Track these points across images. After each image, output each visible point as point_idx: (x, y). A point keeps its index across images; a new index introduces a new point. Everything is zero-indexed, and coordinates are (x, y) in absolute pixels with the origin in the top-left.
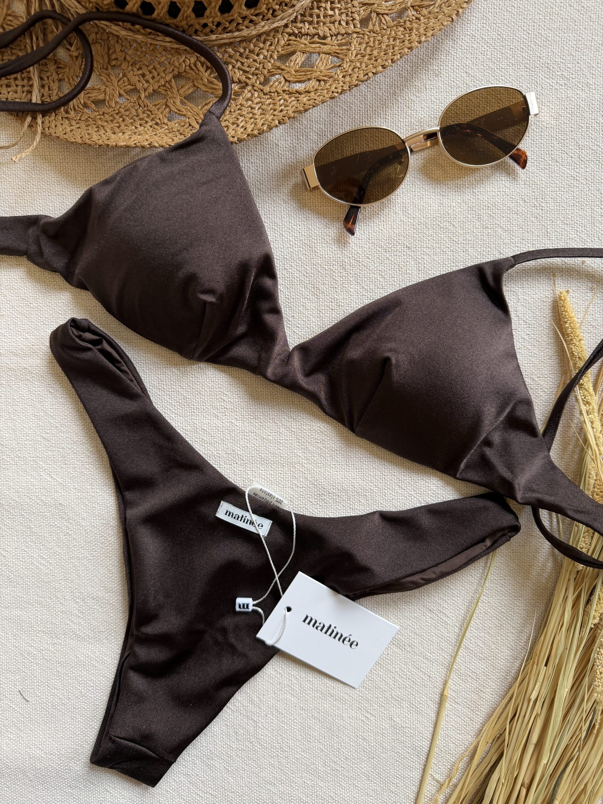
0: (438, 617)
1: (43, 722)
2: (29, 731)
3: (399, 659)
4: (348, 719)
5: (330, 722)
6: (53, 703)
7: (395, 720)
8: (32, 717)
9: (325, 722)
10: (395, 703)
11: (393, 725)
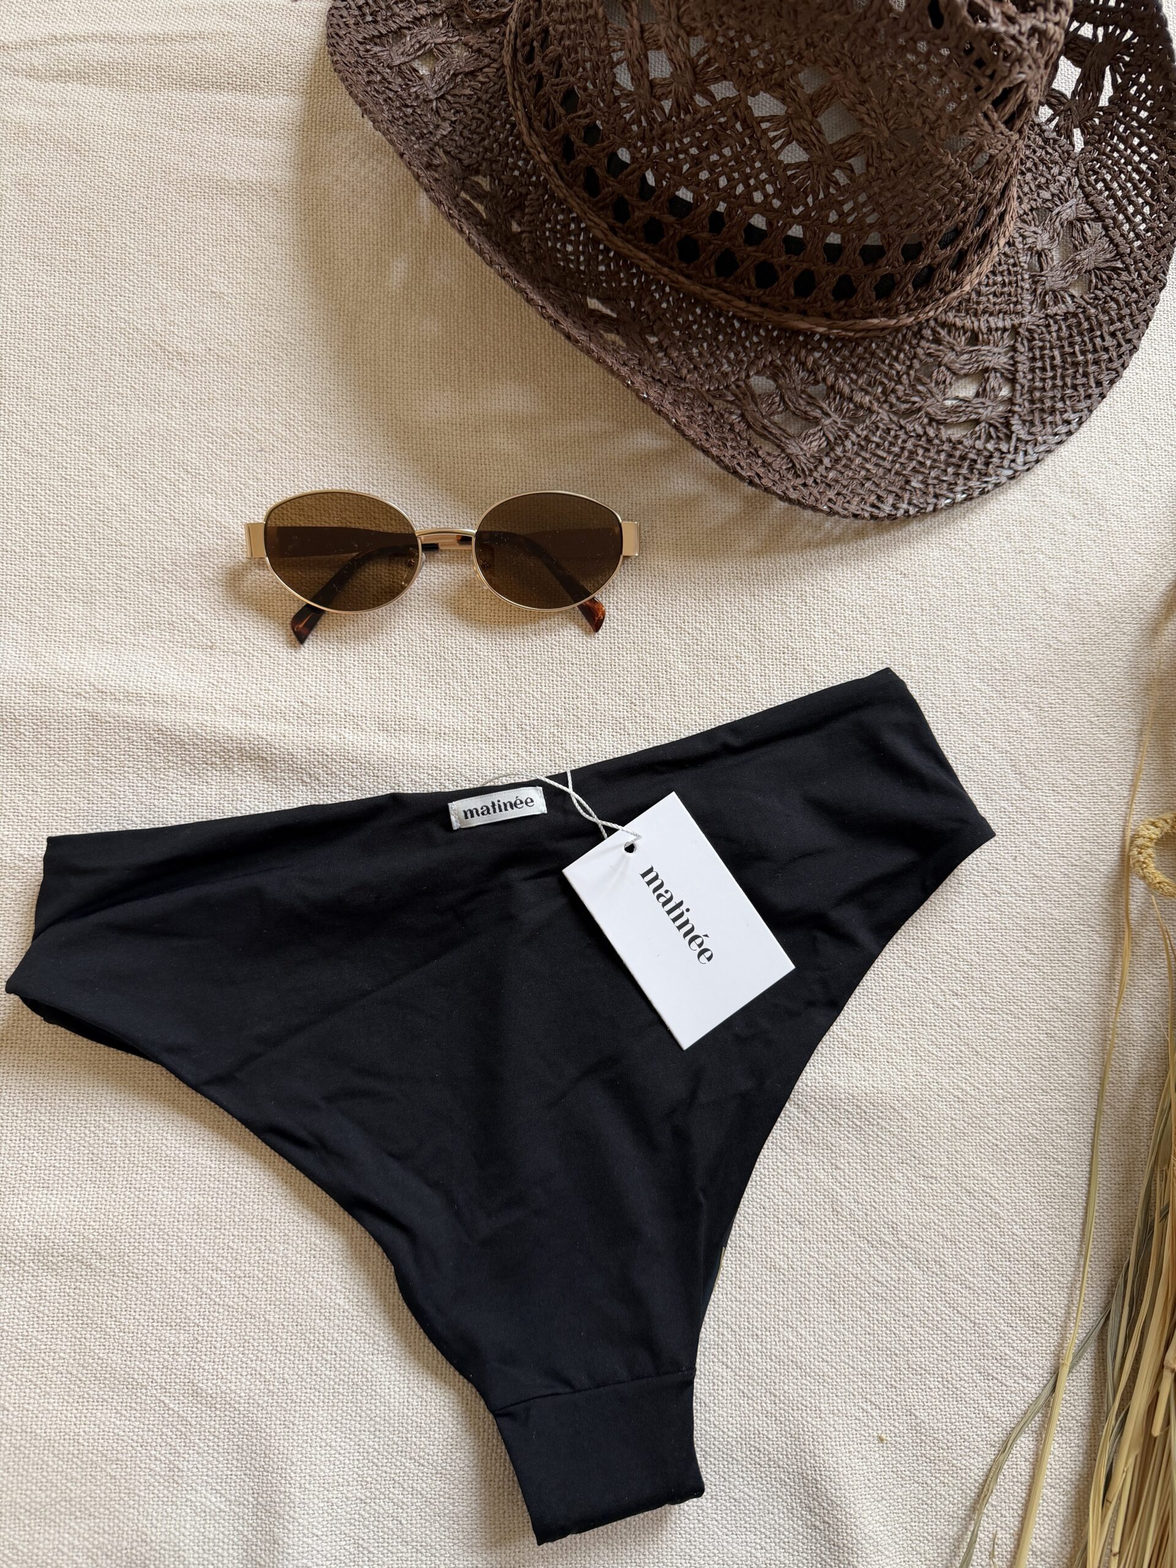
0: (983, 1204)
1: (226, 1433)
2: (196, 1455)
3: (918, 1289)
4: (831, 1416)
5: (796, 1422)
6: (250, 1390)
7: (917, 1414)
8: (204, 1423)
9: (787, 1423)
10: (915, 1380)
11: (914, 1424)
